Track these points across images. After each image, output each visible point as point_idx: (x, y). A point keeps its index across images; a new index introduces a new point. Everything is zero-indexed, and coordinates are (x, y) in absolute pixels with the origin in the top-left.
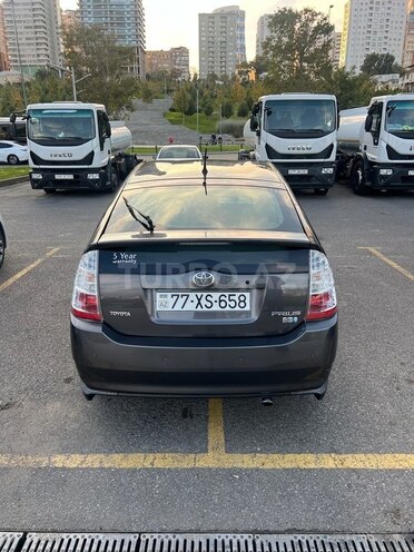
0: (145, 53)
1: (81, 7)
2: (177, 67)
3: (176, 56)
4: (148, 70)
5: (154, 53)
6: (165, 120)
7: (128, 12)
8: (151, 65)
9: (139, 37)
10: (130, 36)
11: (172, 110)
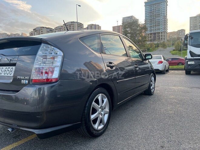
0: (167, 33)
1: (146, 22)
2: (180, 36)
3: (180, 33)
4: (168, 38)
5: (171, 33)
6: (171, 54)
7: (162, 21)
8: (169, 37)
9: (165, 28)
10: (162, 29)
11: (174, 50)
